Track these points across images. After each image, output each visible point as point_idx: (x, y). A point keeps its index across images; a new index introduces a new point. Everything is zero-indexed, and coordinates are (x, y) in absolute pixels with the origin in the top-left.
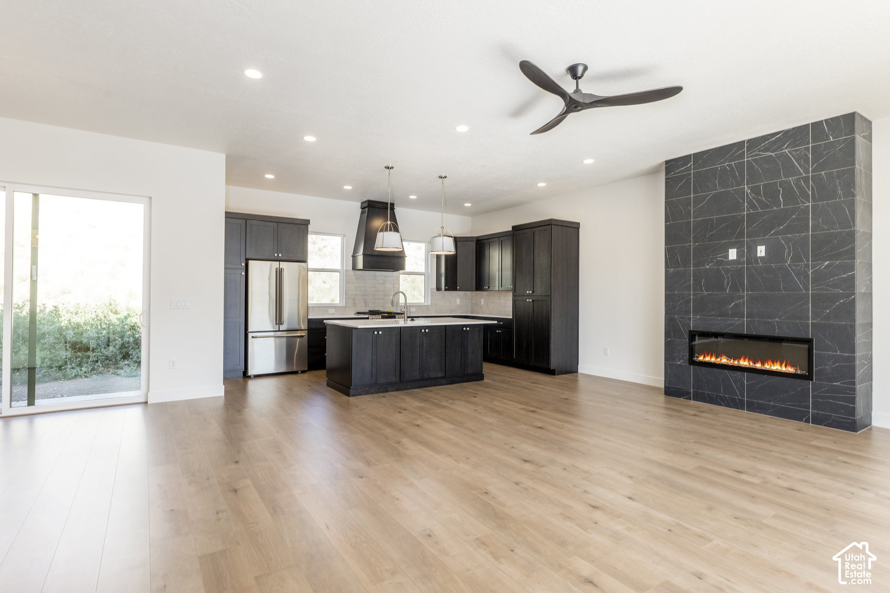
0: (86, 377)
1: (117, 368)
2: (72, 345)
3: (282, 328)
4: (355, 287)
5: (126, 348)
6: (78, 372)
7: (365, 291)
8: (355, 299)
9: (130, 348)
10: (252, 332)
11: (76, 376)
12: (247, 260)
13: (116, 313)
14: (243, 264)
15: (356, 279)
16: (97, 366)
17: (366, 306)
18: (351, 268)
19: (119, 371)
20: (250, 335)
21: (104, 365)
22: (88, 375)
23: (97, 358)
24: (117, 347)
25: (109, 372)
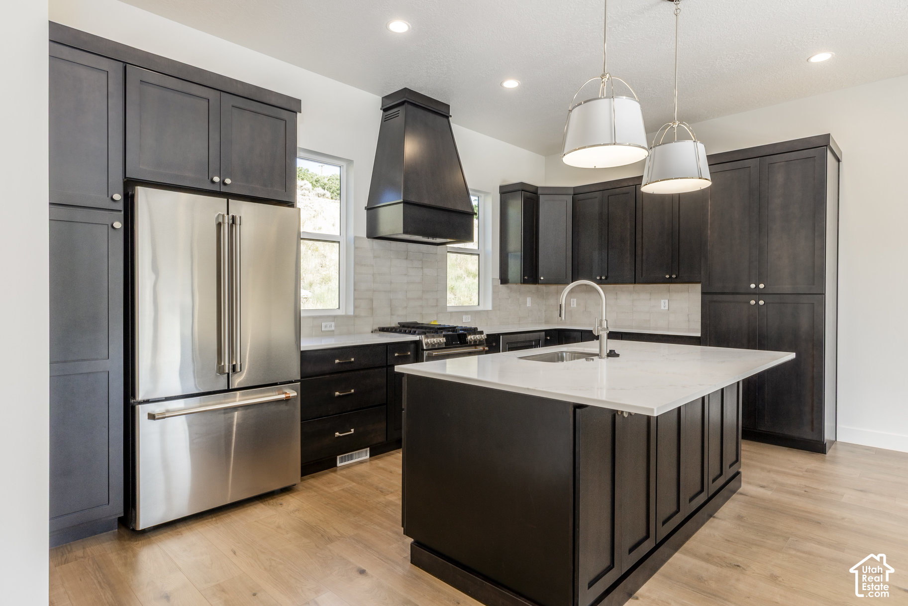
3: (238, 381)
4: (373, 275)
7: (391, 283)
8: (372, 300)
10: (147, 402)
12: (129, 185)
14: (118, 197)
15: (375, 257)
17: (392, 314)
18: (363, 233)
20: (142, 412)
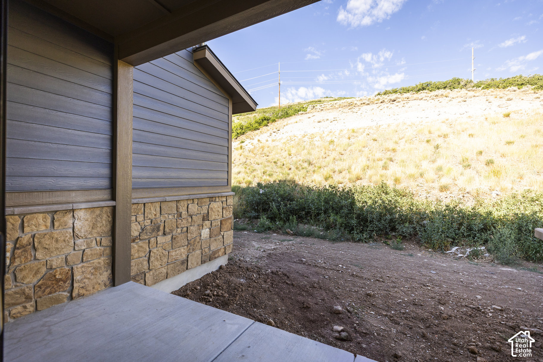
0: (366, 242)
1: (387, 238)
2: (358, 216)
5: (393, 222)
6: (361, 237)
9: (396, 223)
11: (360, 240)
13: (387, 193)
16: (373, 235)
19: (390, 242)
21: (378, 234)
22: (367, 241)
23: (373, 228)
24: (387, 221)
25: (381, 240)
